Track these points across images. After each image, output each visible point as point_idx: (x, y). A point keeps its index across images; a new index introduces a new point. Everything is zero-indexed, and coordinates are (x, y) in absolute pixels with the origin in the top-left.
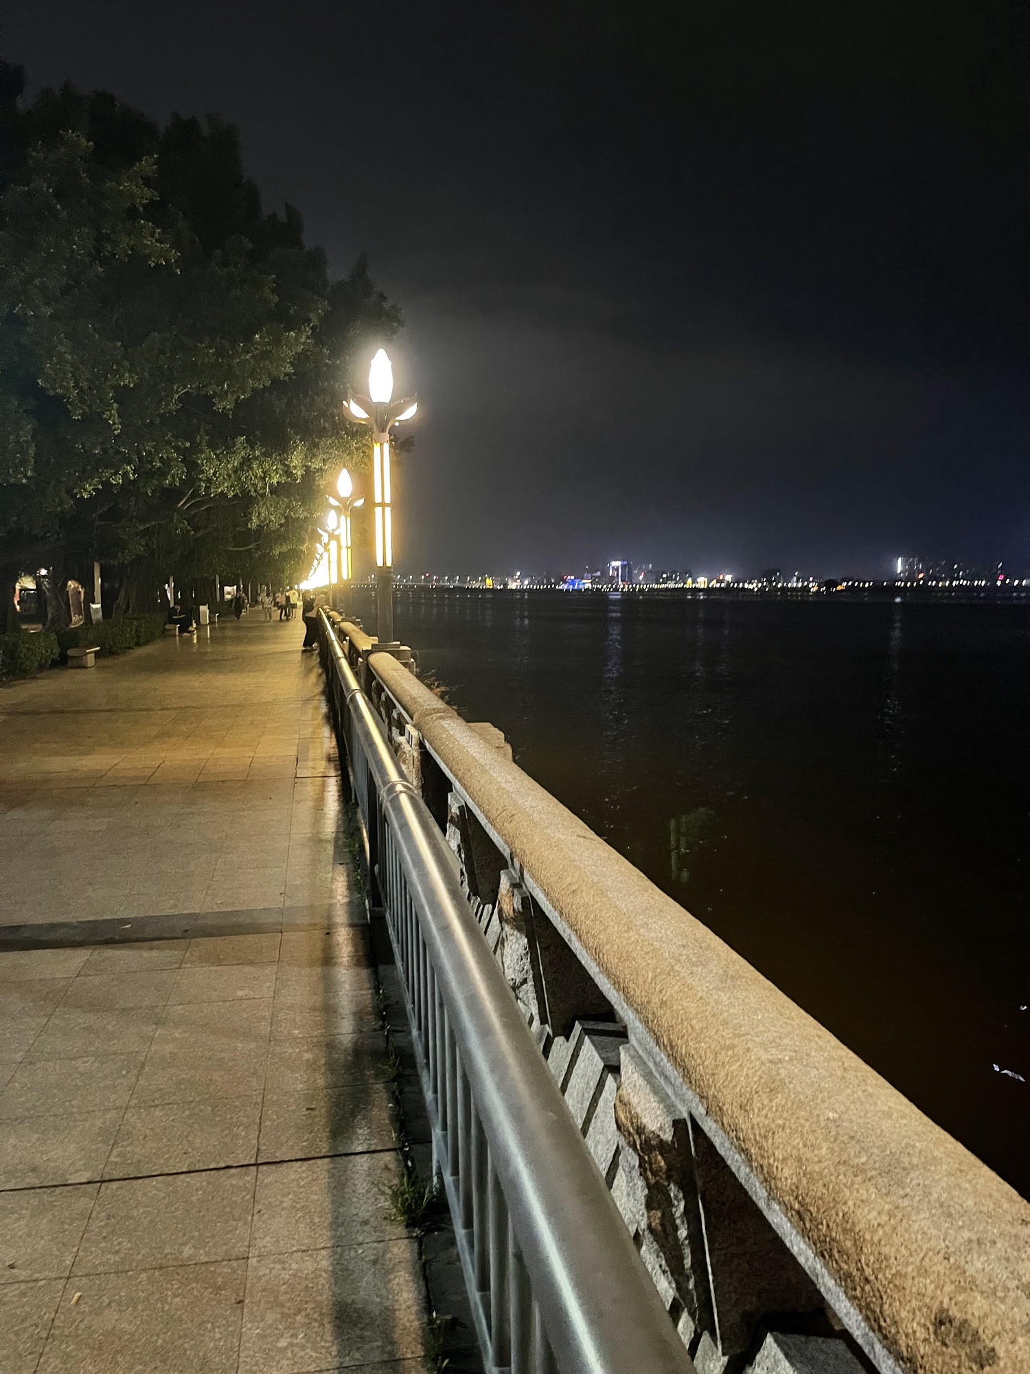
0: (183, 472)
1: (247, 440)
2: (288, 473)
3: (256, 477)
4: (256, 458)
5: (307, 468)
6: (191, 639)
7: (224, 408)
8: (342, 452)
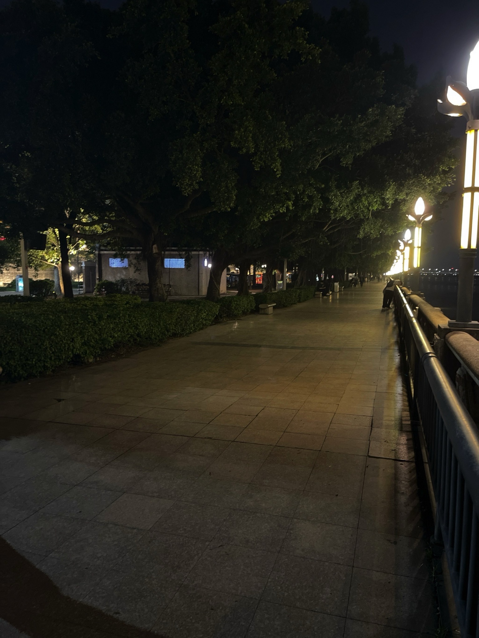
0: (320, 204)
1: (360, 184)
2: (384, 203)
3: (364, 206)
4: (364, 195)
5: (396, 200)
6: (328, 299)
7: (346, 164)
8: (419, 188)
